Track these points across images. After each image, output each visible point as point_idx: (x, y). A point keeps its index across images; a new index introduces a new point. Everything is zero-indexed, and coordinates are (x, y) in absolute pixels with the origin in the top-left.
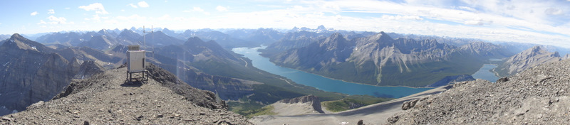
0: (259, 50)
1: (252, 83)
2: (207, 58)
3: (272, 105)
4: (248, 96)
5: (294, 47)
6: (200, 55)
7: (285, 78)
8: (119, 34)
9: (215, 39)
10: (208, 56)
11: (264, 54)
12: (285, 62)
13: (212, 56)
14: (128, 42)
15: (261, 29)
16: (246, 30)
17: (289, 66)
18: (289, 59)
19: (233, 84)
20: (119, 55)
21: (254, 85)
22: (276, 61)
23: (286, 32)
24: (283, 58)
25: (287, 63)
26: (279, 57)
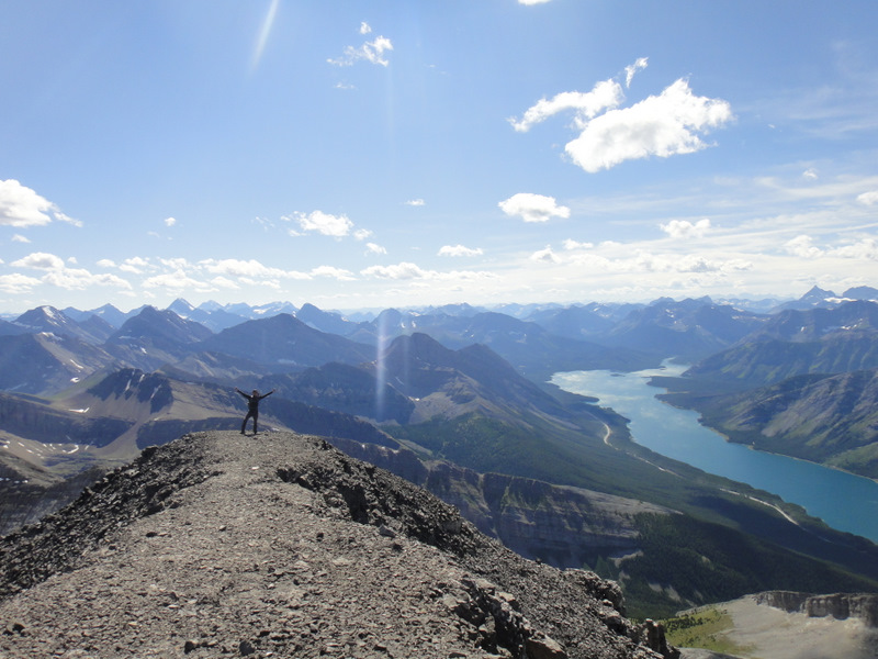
0: (656, 382)
1: (634, 506)
2: (461, 409)
3: (720, 607)
4: (617, 561)
5: (813, 369)
6: (438, 396)
7: (775, 498)
8: (119, 325)
9: (488, 340)
10: (465, 400)
11: (678, 395)
12: (769, 432)
13: (479, 400)
14: (162, 355)
15: (664, 304)
16: (604, 308)
17: (788, 446)
18: (789, 420)
19: (558, 509)
20: (115, 408)
21: (639, 517)
22: (731, 425)
23: (772, 309)
24: (763, 414)
25: (779, 435)
26: (742, 407)
